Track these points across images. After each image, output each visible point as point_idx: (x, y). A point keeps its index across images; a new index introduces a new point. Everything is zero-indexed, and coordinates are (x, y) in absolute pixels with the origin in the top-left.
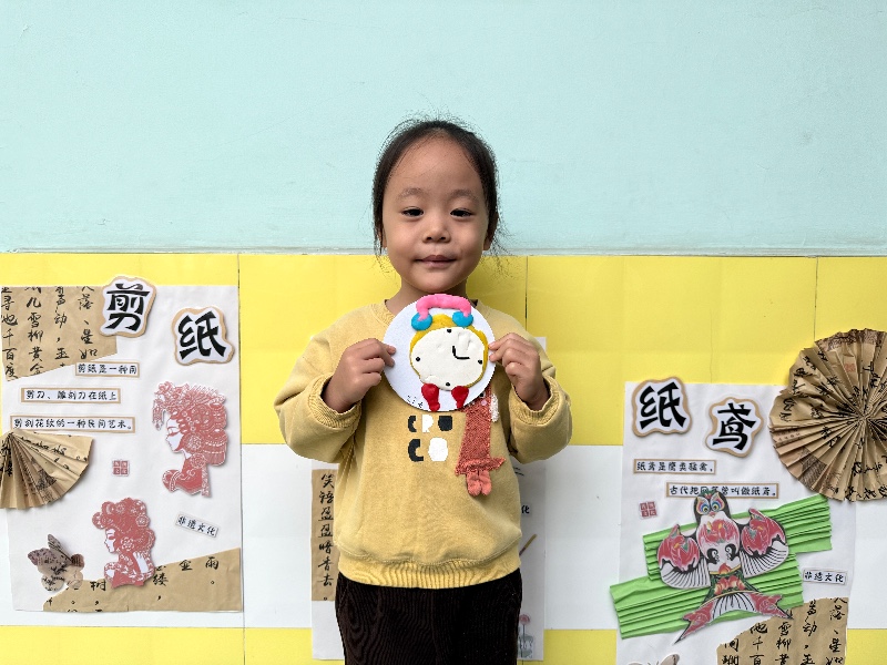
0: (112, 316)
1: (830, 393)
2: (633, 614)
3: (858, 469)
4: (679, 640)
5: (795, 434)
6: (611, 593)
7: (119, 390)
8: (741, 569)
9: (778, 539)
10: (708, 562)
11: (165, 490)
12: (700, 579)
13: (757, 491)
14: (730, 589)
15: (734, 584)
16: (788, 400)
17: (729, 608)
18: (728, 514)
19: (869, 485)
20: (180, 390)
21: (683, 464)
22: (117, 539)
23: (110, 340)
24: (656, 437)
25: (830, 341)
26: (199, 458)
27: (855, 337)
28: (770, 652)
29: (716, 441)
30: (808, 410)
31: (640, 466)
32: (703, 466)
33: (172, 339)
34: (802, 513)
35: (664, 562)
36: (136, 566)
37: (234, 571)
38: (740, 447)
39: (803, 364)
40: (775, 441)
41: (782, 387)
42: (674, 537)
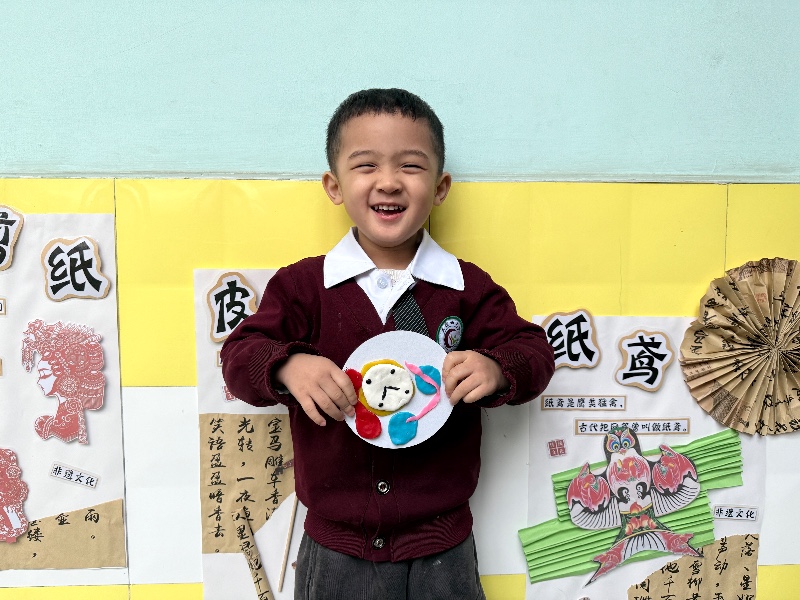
1: (740, 324)
2: (542, 558)
3: (770, 402)
4: (590, 582)
5: (706, 368)
6: (519, 537)
8: (652, 507)
9: (689, 475)
10: (619, 501)
11: (37, 438)
12: (611, 519)
13: (667, 427)
14: (641, 528)
15: (645, 523)
16: (699, 332)
17: (641, 548)
18: (639, 451)
19: (779, 418)
20: (51, 329)
21: (592, 401)
24: (565, 372)
25: (740, 270)
26: (73, 404)
27: (765, 266)
28: (681, 589)
29: (626, 376)
30: (719, 342)
31: (548, 403)
32: (613, 403)
33: (41, 271)
34: (712, 449)
35: (574, 502)
36: (7, 521)
37: (116, 524)
38: (651, 381)
39: (714, 295)
40: (685, 375)
41: (693, 319)
42: (585, 476)
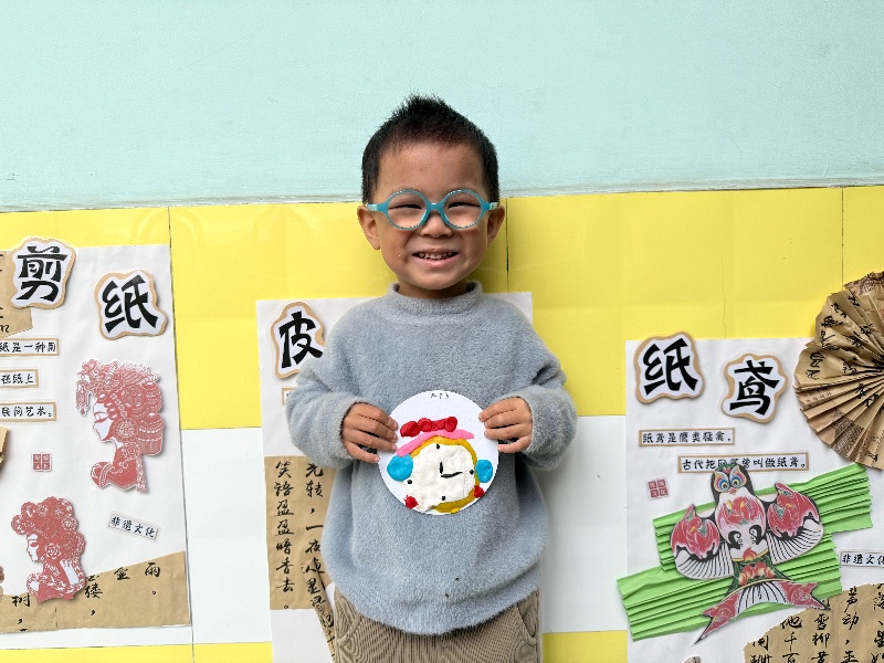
0: (25, 285)
1: (863, 344)
2: (644, 612)
4: (700, 639)
5: (825, 394)
6: (618, 587)
7: (36, 371)
8: (768, 553)
9: (810, 517)
10: (730, 546)
11: (94, 487)
13: (782, 462)
14: (757, 577)
15: (761, 572)
16: (815, 355)
17: (757, 601)
18: (751, 490)
20: (107, 369)
21: (696, 435)
22: (41, 545)
23: (24, 312)
24: (664, 404)
25: (861, 283)
26: (131, 449)
28: (806, 649)
29: (733, 406)
30: (840, 365)
31: (646, 439)
32: (720, 436)
33: (95, 309)
34: (837, 486)
35: (679, 549)
36: (64, 577)
37: (178, 578)
38: (762, 411)
39: (831, 312)
40: (802, 403)
41: (809, 340)
42: (690, 520)
